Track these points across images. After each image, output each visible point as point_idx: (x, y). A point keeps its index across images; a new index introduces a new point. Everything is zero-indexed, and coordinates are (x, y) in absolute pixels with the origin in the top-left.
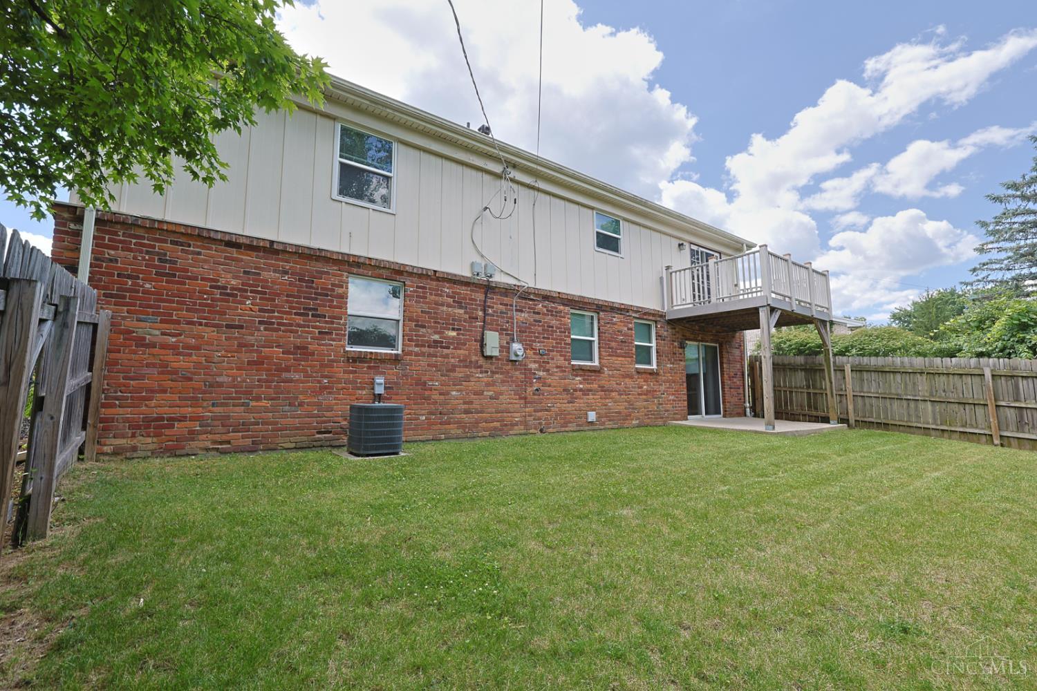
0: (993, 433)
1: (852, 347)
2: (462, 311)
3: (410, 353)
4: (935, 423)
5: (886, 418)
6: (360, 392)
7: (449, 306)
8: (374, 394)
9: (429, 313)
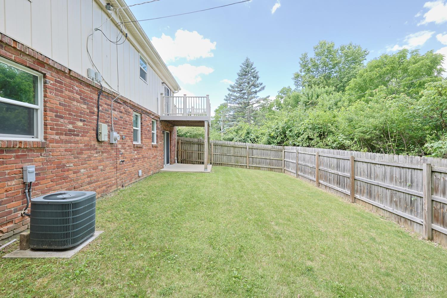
0: (247, 165)
1: (188, 132)
2: (85, 107)
3: (52, 141)
4: (234, 163)
5: (222, 162)
6: (9, 183)
7: (78, 101)
8: (24, 183)
9: (65, 105)
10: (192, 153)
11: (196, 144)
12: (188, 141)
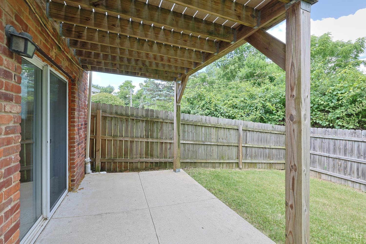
0: (240, 161)
4: (217, 159)
10: (132, 142)
11: (143, 121)
12: (121, 115)
